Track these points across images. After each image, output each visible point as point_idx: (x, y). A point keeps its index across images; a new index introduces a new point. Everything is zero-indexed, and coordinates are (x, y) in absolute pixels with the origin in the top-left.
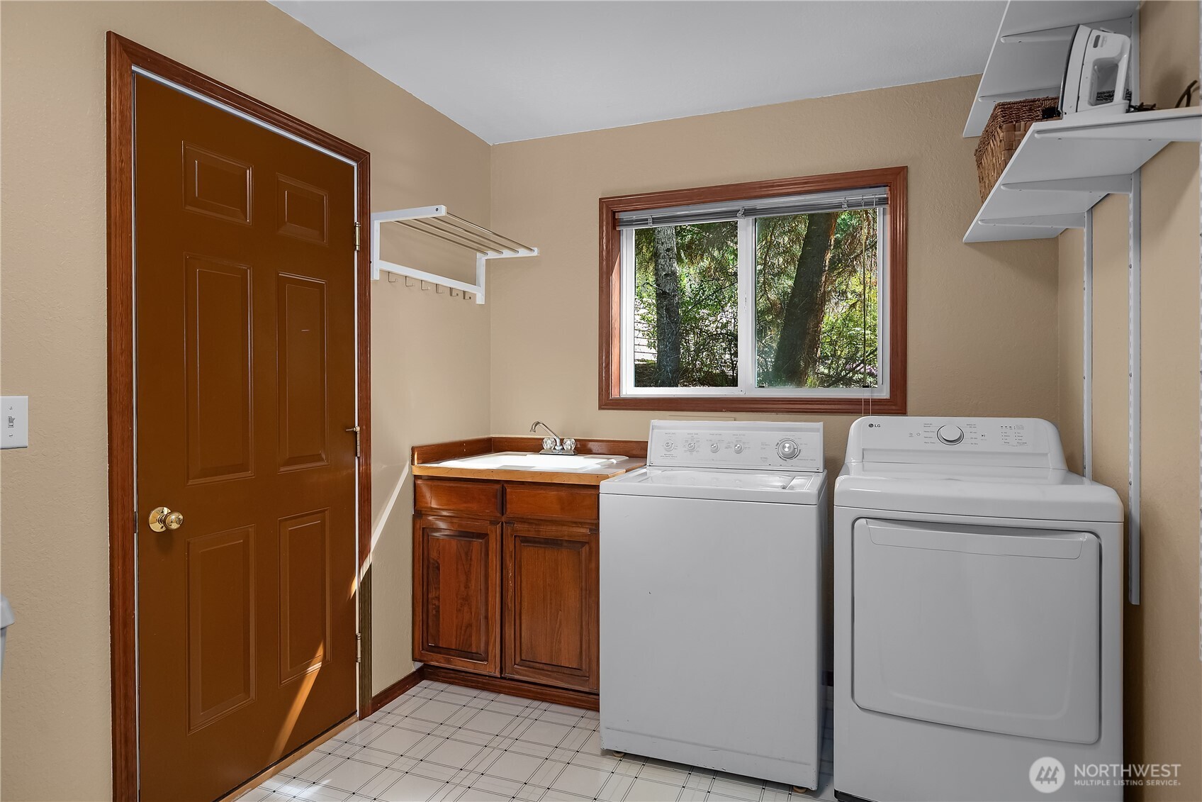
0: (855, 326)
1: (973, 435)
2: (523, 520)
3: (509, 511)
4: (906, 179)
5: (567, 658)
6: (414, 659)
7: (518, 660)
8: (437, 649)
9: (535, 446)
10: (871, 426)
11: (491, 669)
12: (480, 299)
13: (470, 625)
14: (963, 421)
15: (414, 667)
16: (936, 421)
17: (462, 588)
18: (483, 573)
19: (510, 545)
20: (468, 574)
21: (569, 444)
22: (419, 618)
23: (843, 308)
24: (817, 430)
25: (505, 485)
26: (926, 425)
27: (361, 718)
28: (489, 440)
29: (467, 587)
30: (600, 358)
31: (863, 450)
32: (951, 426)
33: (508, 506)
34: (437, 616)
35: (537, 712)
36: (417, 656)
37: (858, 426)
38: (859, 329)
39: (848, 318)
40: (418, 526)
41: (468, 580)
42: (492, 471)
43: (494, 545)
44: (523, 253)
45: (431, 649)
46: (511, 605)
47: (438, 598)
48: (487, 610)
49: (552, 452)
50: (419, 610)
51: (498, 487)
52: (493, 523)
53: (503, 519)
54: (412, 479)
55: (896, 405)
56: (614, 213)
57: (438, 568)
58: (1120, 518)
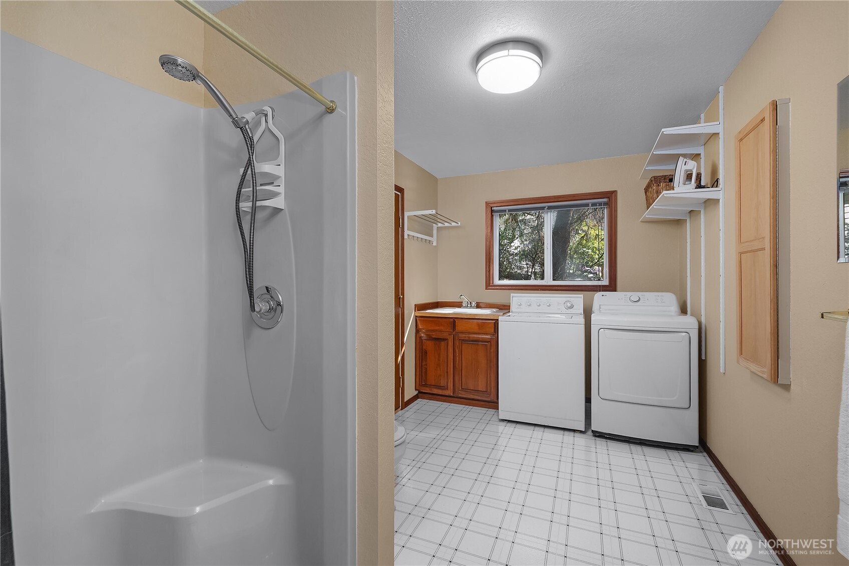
0: (583, 248)
1: (644, 299)
2: (462, 333)
3: (456, 329)
4: (616, 196)
5: (481, 386)
6: (416, 390)
7: (460, 389)
8: (426, 385)
9: (459, 305)
10: (603, 295)
11: (449, 392)
12: (435, 244)
13: (440, 375)
14: (640, 294)
15: (416, 393)
16: (629, 294)
17: (437, 361)
18: (446, 354)
19: (457, 343)
20: (439, 355)
21: (474, 304)
22: (418, 373)
23: (578, 237)
24: (581, 298)
25: (455, 320)
26: (625, 295)
27: (401, 410)
28: (438, 302)
29: (439, 360)
30: (486, 268)
31: (600, 305)
32: (635, 296)
33: (456, 327)
34: (426, 372)
35: (469, 410)
36: (417, 388)
37: (598, 296)
38: (585, 249)
39: (580, 243)
40: (418, 336)
41: (439, 357)
42: (450, 314)
43: (451, 343)
44: (454, 224)
45: (423, 385)
46: (457, 367)
47: (426, 365)
48: (447, 369)
49: (467, 307)
50: (418, 370)
51: (452, 320)
52: (450, 335)
53: (454, 333)
54: (415, 317)
55: (612, 287)
56: (492, 208)
57: (427, 353)
58: (697, 327)
